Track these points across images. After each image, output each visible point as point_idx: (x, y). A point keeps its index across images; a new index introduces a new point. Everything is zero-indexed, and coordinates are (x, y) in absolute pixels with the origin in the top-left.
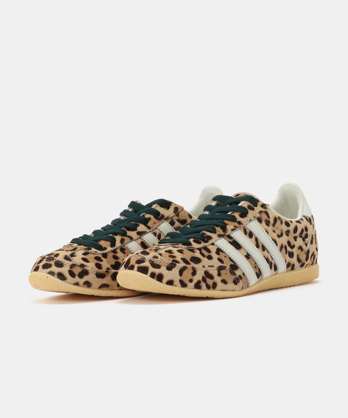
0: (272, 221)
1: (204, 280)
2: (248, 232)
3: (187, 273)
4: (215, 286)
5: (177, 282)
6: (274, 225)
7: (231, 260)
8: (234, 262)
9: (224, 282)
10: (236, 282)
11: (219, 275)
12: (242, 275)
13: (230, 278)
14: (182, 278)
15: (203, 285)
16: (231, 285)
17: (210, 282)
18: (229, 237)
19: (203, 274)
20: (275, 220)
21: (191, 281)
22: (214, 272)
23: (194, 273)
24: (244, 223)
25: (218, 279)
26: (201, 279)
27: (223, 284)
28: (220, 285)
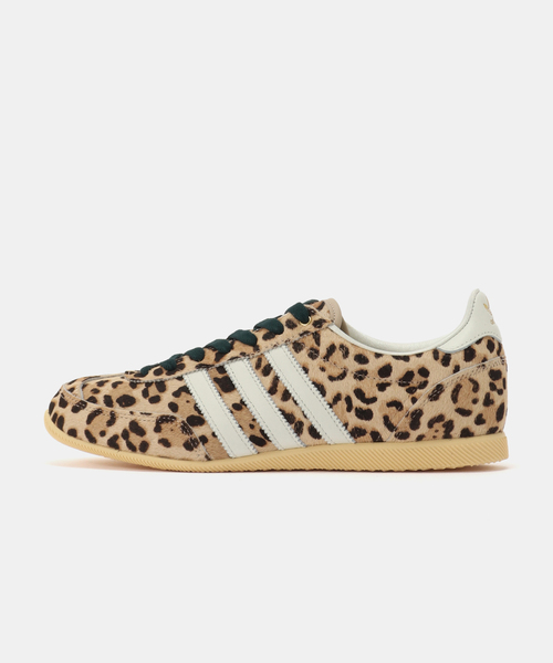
0: (323, 350)
1: (125, 435)
2: (263, 364)
3: (101, 421)
4: (144, 447)
5: (81, 433)
6: (327, 357)
7: (196, 408)
8: (199, 412)
9: (165, 443)
10: (190, 446)
11: (158, 429)
12: (209, 435)
13: (178, 438)
14: (90, 427)
15: (122, 443)
16: (178, 450)
17: (136, 439)
18: (222, 369)
19: (127, 426)
20: (331, 349)
21: (103, 434)
22: (148, 424)
23: (111, 422)
24: (263, 349)
25: (152, 438)
26: (120, 432)
27: (161, 447)
28: (155, 446)
